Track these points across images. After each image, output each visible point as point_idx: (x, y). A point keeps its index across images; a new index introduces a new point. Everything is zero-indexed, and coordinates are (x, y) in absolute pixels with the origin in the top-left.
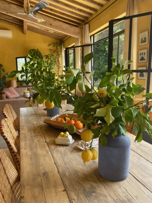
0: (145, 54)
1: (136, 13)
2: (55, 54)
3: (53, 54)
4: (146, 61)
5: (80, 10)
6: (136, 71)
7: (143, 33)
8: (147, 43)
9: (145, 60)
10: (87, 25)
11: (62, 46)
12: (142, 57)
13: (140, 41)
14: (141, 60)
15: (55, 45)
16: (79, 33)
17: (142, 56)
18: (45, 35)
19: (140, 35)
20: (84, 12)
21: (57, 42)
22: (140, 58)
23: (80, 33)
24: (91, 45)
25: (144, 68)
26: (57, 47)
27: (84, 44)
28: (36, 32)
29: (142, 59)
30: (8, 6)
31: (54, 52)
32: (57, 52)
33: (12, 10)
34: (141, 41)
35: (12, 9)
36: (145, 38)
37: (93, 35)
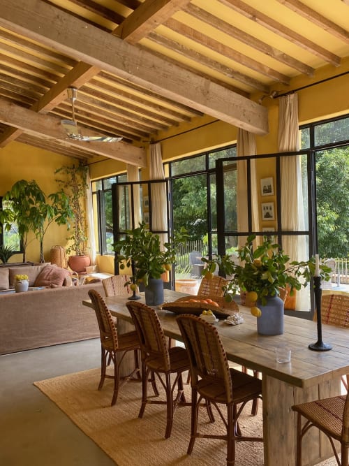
0: (271, 209)
1: (253, 153)
2: (69, 190)
3: (65, 190)
4: (273, 218)
5: (147, 121)
6: (260, 234)
7: (266, 180)
8: (272, 193)
9: (271, 217)
10: (158, 146)
11: (87, 174)
12: (268, 213)
13: (262, 189)
14: (266, 217)
15: (69, 170)
16: (140, 158)
17: (267, 211)
18: (46, 149)
19: (262, 181)
20: (154, 123)
21: (74, 166)
22: (264, 214)
23: (143, 159)
24: (166, 180)
25: (273, 230)
26: (73, 175)
27: (151, 179)
28: (26, 143)
29: (268, 215)
30: (8, 110)
31: (66, 186)
32: (75, 186)
33: (15, 116)
34: (264, 190)
35: (15, 114)
36: (270, 187)
37: (170, 163)
